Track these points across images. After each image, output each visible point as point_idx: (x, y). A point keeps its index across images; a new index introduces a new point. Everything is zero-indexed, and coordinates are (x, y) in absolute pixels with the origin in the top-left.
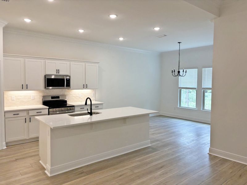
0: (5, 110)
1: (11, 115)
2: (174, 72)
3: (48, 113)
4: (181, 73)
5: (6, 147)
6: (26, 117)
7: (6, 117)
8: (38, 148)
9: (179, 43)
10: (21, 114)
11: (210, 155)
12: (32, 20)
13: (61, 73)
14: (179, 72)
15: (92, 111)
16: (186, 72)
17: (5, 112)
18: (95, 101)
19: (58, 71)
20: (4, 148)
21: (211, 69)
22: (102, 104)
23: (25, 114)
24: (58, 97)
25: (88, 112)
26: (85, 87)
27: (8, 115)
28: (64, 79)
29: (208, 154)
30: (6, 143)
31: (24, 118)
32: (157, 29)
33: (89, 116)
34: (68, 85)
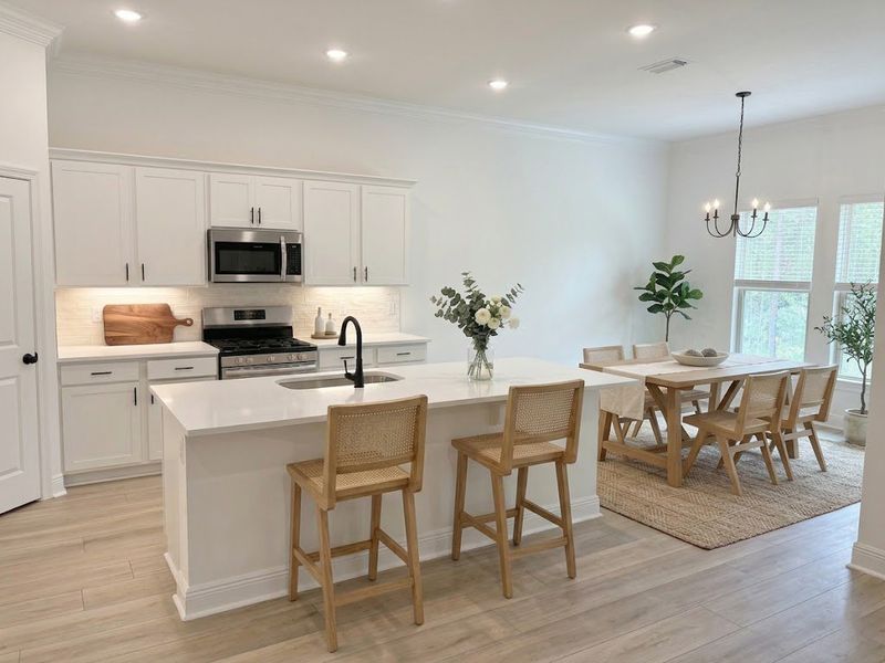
0: (60, 357)
1: (84, 374)
2: (716, 217)
3: (215, 372)
4: (745, 223)
5: (65, 492)
6: (136, 385)
7: (63, 383)
8: (161, 504)
9: (742, 95)
10: (119, 373)
11: (854, 573)
12: (144, 16)
13: (269, 223)
14: (735, 219)
15: (364, 370)
16: (766, 219)
17: (62, 364)
18: (400, 331)
19: (256, 215)
20: (56, 495)
21: (878, 207)
22: (423, 343)
23: (133, 372)
24: (260, 314)
25: (348, 375)
26: (360, 276)
27: (69, 376)
28: (280, 245)
29: (847, 567)
30: (64, 476)
31: (131, 387)
32: (641, 31)
33: (350, 388)
34: (296, 268)
